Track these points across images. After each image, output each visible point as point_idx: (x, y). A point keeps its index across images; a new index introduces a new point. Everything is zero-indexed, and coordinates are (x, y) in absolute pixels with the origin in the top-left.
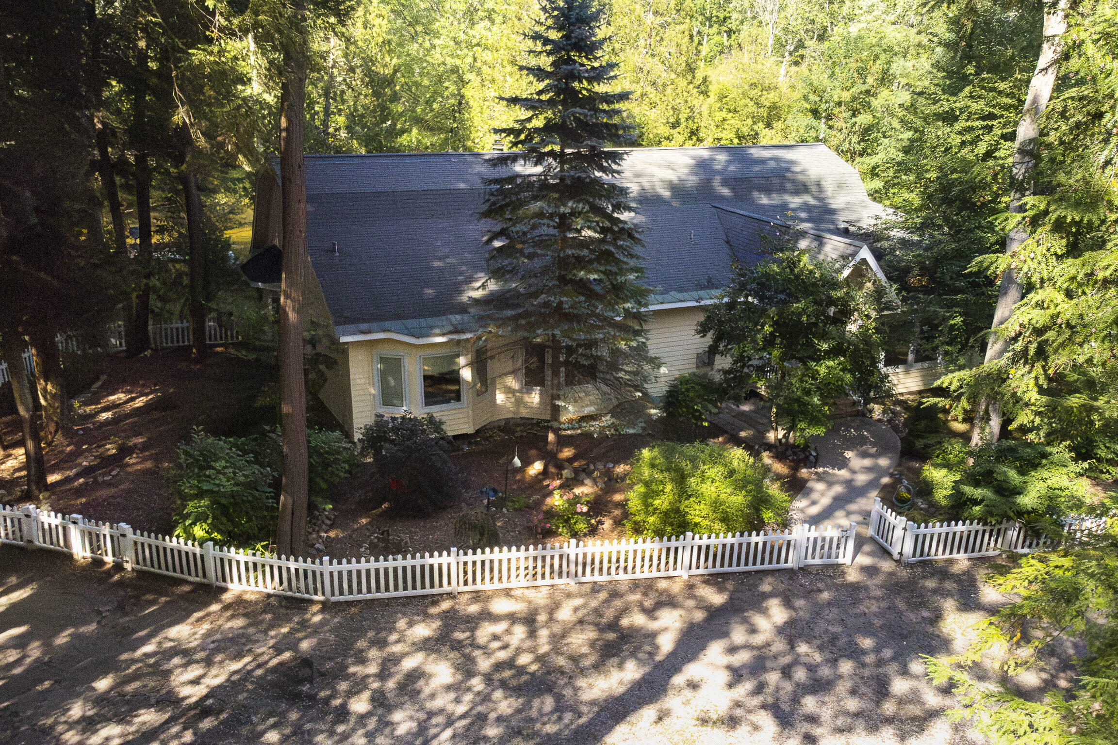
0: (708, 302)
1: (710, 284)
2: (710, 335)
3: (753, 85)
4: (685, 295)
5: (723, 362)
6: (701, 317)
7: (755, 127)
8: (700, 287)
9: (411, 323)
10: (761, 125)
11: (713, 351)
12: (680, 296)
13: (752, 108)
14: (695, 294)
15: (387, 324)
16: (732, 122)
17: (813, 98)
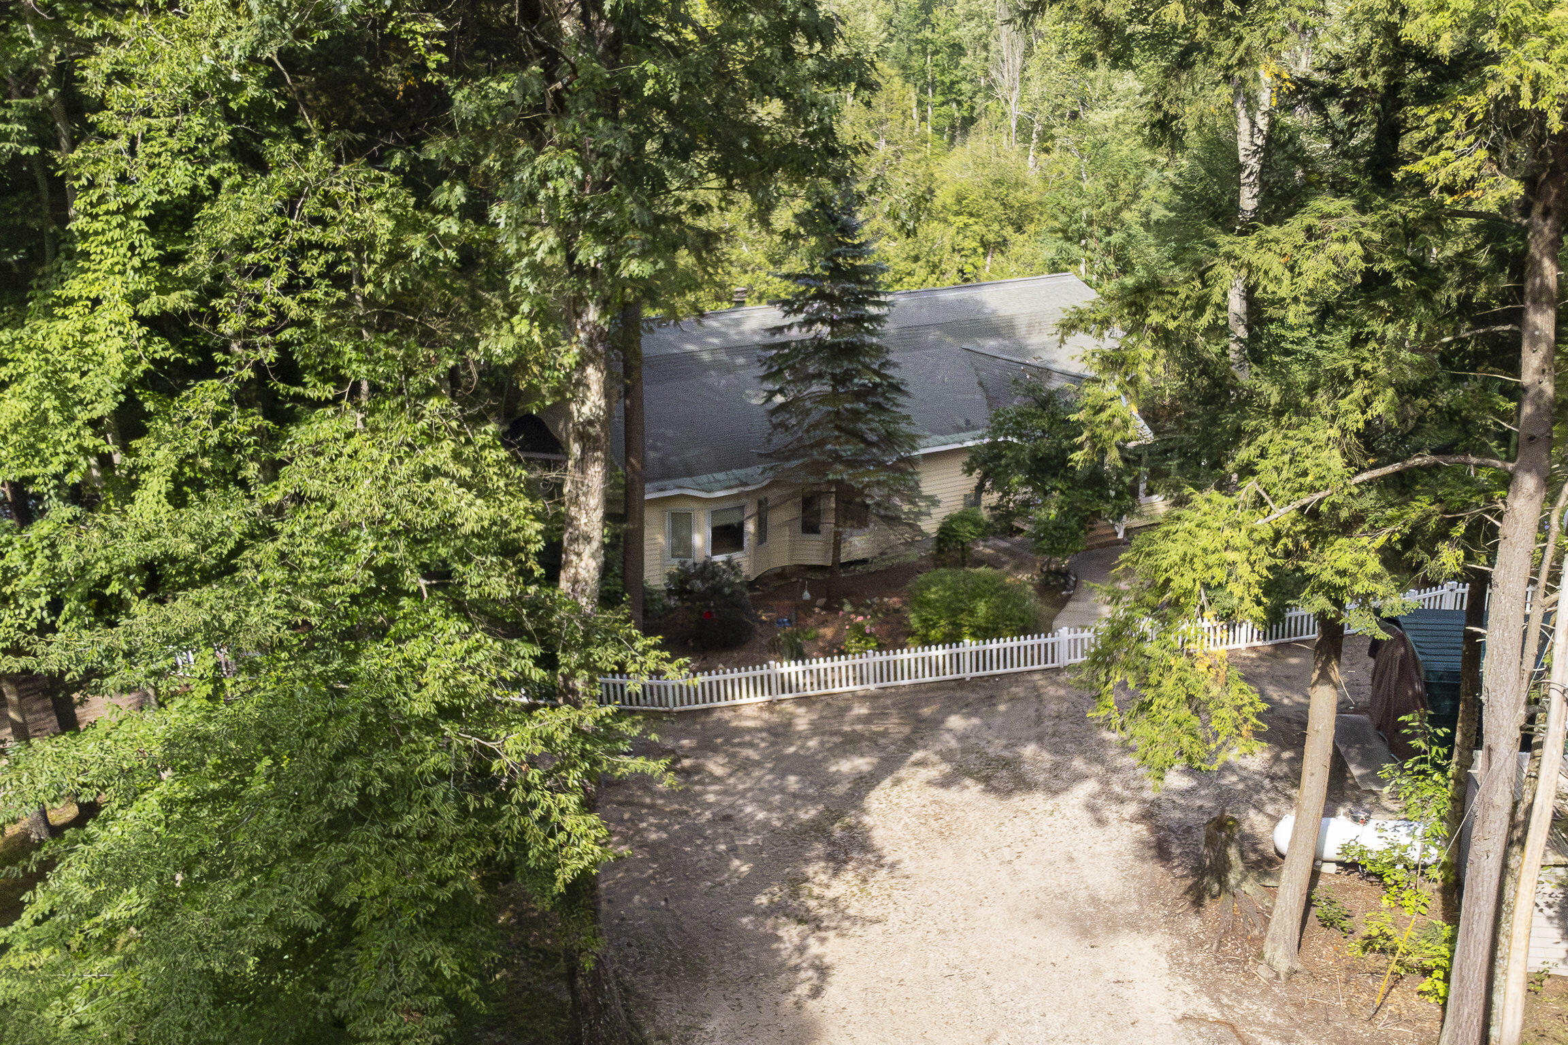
0: (970, 444)
1: (969, 426)
2: (977, 473)
3: (998, 183)
4: (948, 438)
5: (991, 498)
6: (966, 459)
7: (1004, 233)
8: (959, 429)
9: (703, 479)
10: (1010, 229)
11: (980, 488)
12: (942, 439)
13: (999, 210)
14: (956, 436)
15: (680, 481)
16: (975, 228)
17: (1063, 218)
